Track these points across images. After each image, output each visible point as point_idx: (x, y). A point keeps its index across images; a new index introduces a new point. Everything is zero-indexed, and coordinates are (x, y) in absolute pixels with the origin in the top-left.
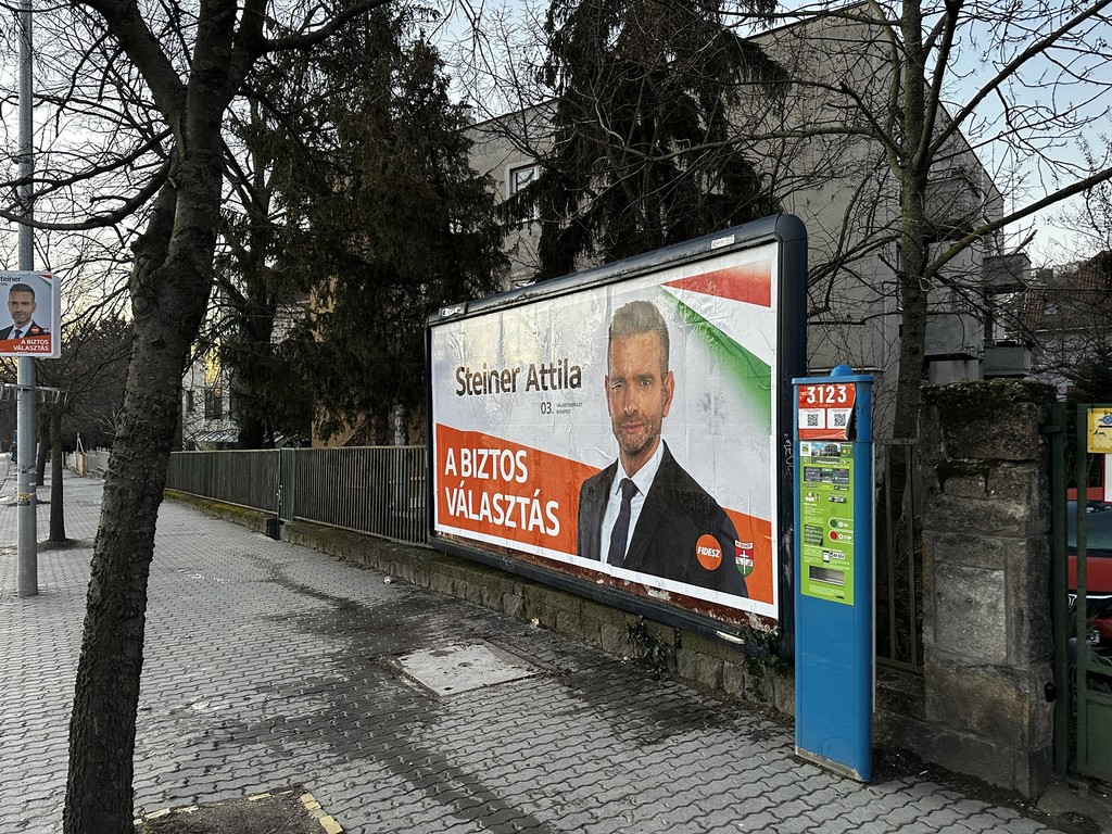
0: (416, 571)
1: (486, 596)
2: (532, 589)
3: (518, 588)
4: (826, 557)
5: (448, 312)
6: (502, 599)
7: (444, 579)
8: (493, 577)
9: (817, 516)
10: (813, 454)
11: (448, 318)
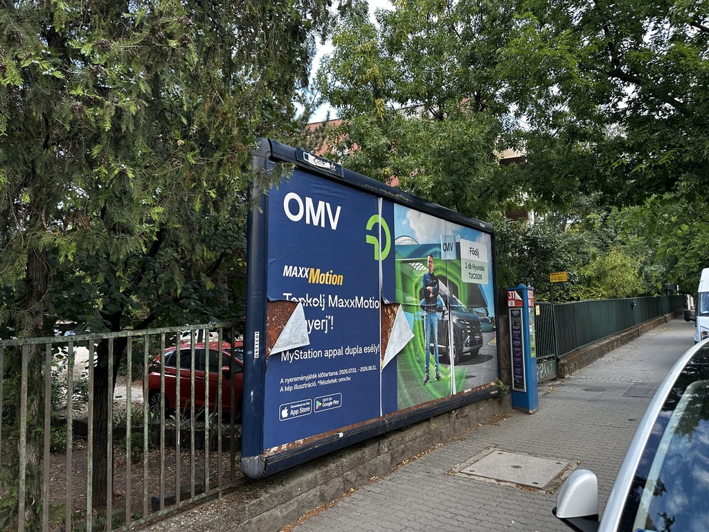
2: (395, 439)
3: (385, 444)
5: (312, 159)
6: (369, 469)
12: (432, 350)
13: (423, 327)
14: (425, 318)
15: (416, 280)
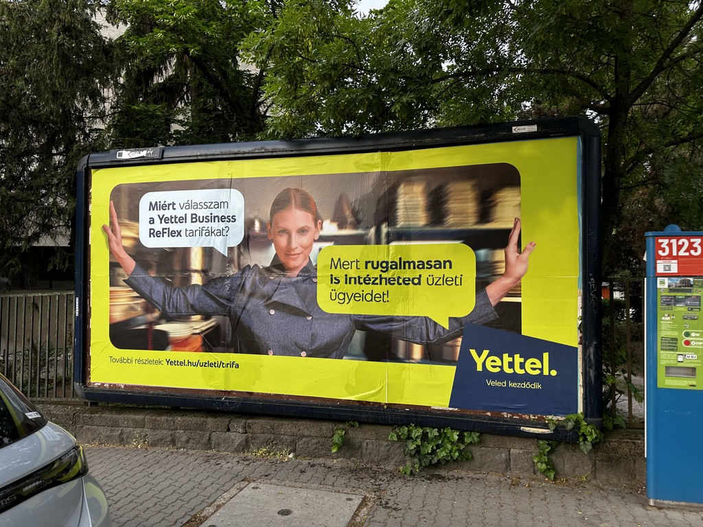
2: (259, 424)
3: (238, 425)
4: (680, 359)
6: (210, 439)
7: (105, 431)
8: (194, 419)
9: (673, 330)
10: (669, 286)
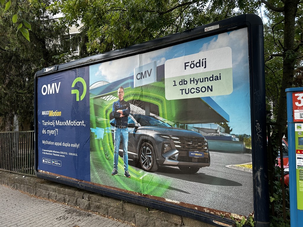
0: (28, 188)
1: (68, 200)
2: (94, 197)
3: (86, 196)
5: (47, 70)
6: (76, 201)
7: (44, 192)
8: (71, 191)
11: (47, 72)
12: (121, 154)
13: (113, 138)
14: (115, 131)
15: (107, 107)
